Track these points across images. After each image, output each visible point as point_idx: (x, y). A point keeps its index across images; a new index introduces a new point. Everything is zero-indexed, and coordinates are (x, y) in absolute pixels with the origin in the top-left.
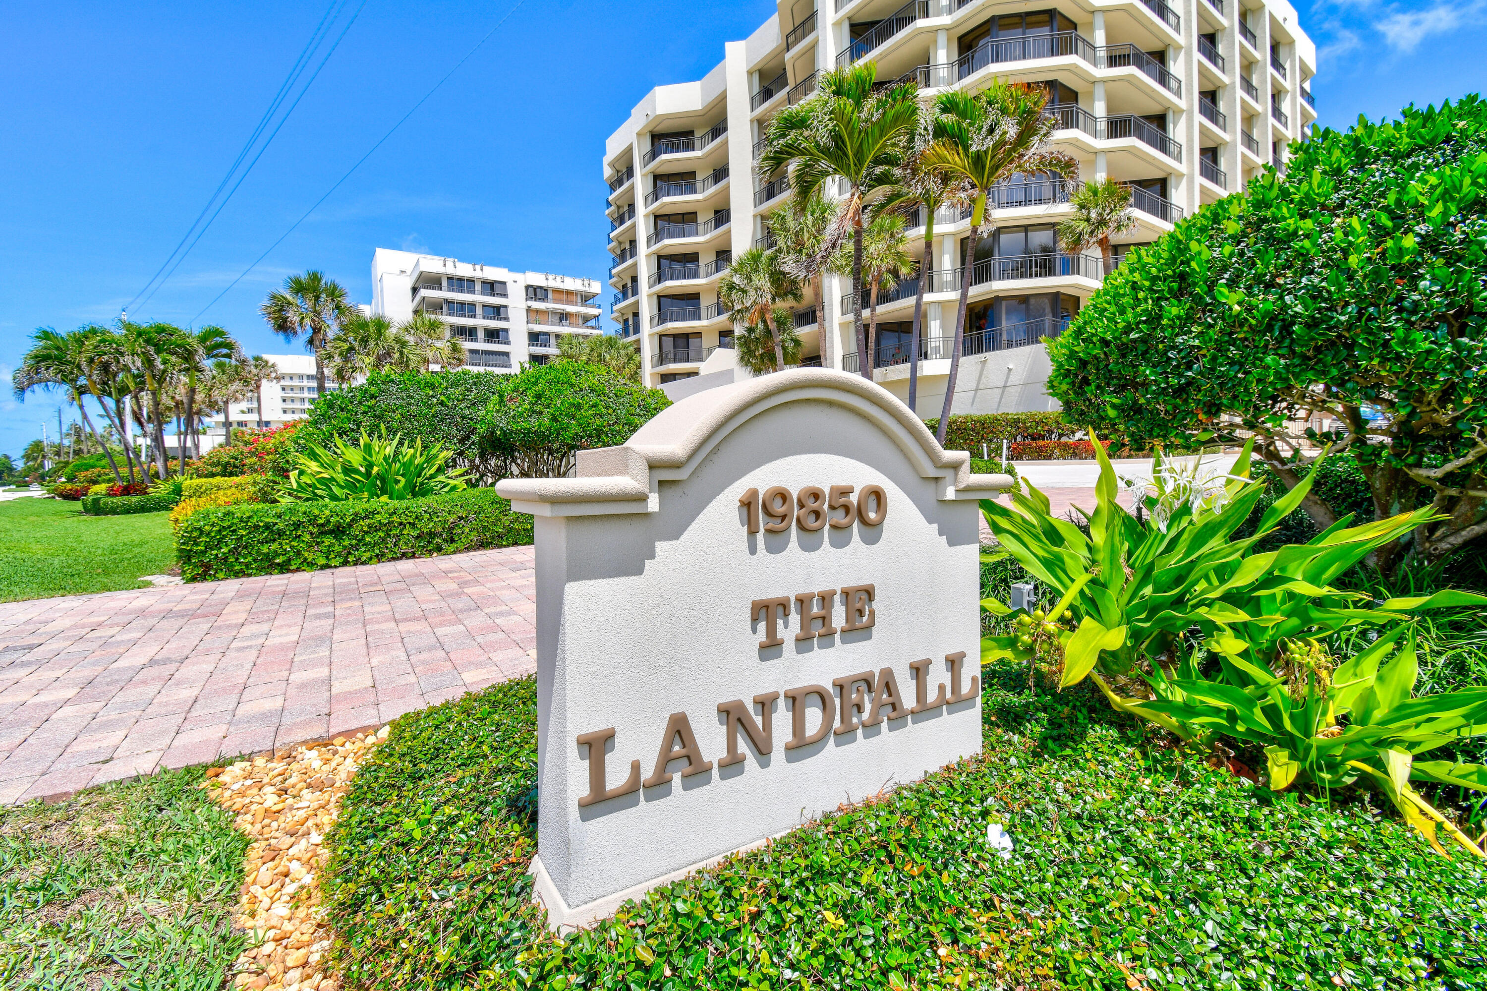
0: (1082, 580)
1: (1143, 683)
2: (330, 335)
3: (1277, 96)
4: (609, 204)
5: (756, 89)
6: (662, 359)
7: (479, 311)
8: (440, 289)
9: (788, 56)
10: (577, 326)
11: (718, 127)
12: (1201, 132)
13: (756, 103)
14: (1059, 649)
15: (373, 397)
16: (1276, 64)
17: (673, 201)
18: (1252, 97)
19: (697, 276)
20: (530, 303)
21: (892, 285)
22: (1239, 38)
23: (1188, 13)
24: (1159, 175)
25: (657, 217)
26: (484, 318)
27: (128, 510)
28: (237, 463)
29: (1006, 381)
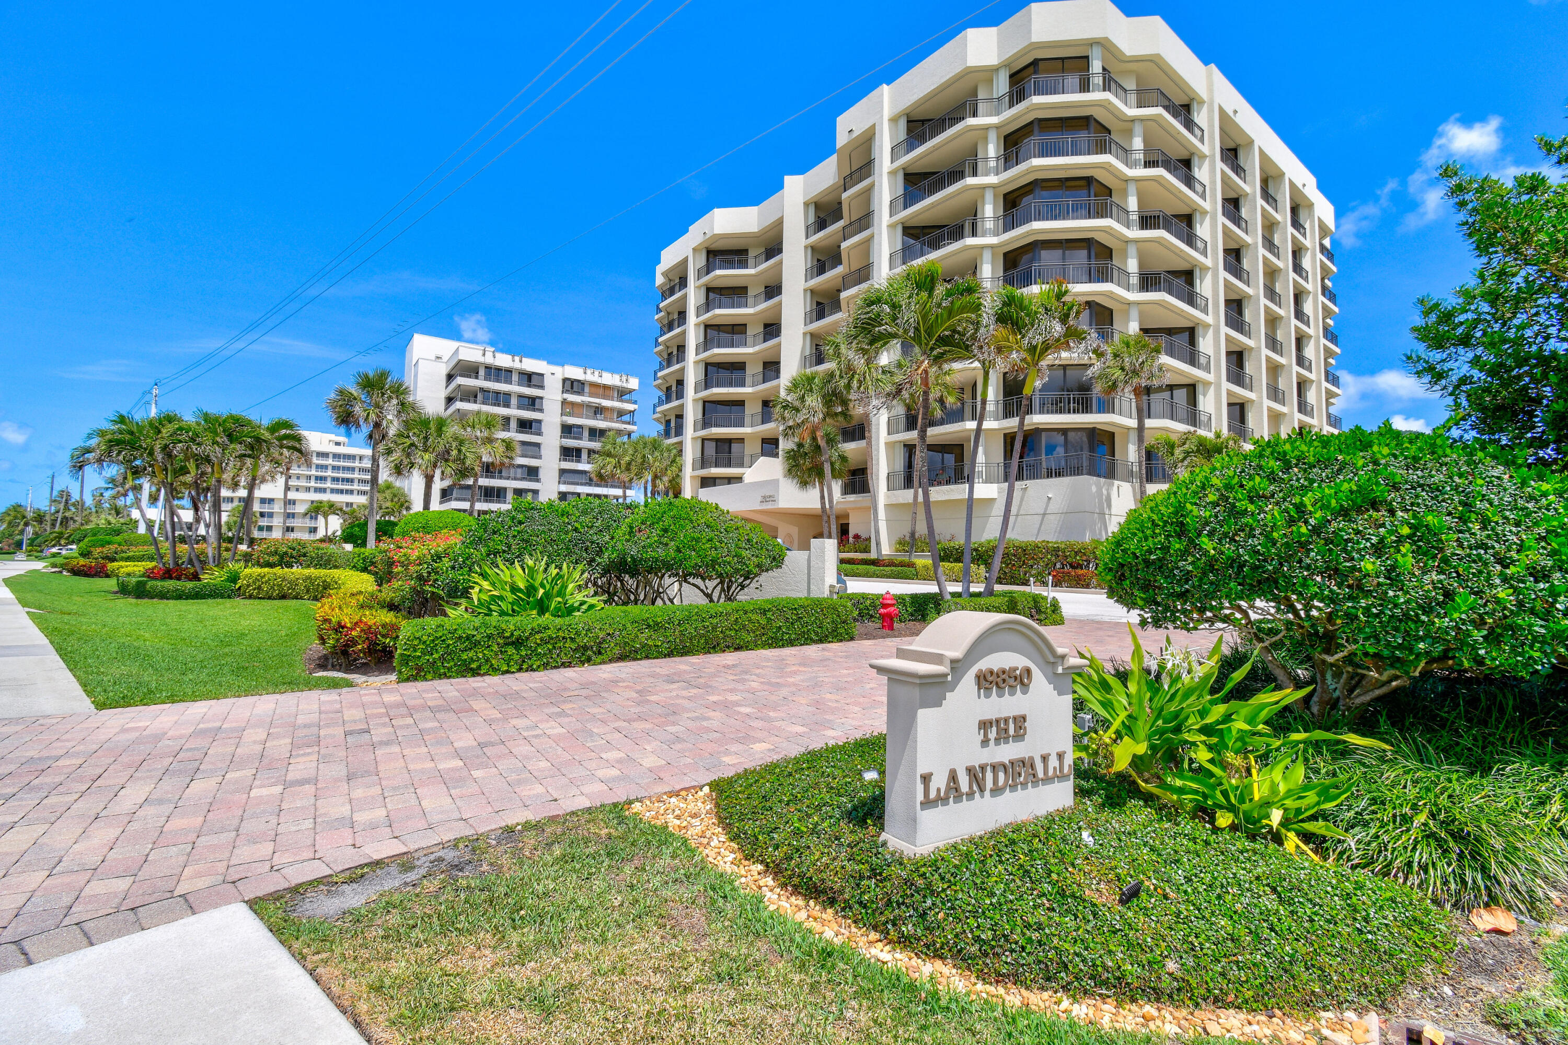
0: (1123, 715)
1: (1159, 777)
2: (392, 432)
3: (1297, 253)
4: (659, 310)
5: (812, 219)
6: (703, 462)
7: (514, 401)
8: (477, 378)
9: (845, 196)
10: (612, 420)
11: (773, 248)
12: (1225, 286)
13: (812, 229)
14: (1112, 754)
15: (520, 523)
16: (1296, 224)
17: (724, 313)
18: (1274, 254)
19: (743, 385)
20: (566, 396)
21: (938, 413)
22: (1260, 202)
23: (1213, 182)
24: (1189, 324)
25: (707, 327)
26: (519, 408)
27: (180, 596)
28: (294, 553)
29: (1046, 509)
